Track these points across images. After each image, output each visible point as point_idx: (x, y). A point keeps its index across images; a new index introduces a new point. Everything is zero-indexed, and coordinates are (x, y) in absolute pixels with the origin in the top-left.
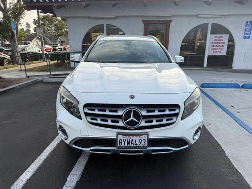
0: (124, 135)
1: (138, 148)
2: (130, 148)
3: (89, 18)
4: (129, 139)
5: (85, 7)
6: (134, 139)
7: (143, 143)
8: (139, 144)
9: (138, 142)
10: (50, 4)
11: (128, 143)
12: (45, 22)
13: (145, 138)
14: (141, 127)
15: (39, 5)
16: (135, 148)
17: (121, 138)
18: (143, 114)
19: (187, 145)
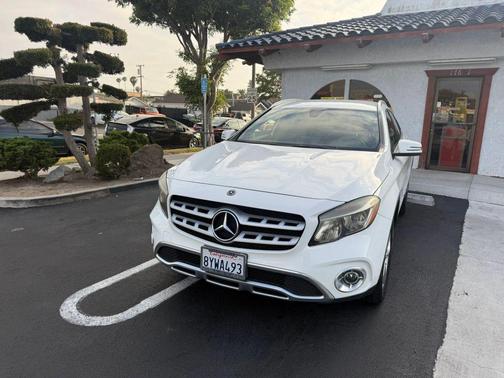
0: (212, 250)
1: (230, 275)
2: (219, 273)
3: (319, 68)
4: (217, 258)
5: (308, 51)
6: (226, 259)
7: (237, 270)
8: (231, 269)
9: (229, 266)
10: (255, 49)
11: (217, 265)
12: (273, 78)
13: (239, 261)
14: (236, 242)
15: (238, 51)
16: (225, 275)
17: (206, 253)
18: (241, 222)
19: (321, 295)
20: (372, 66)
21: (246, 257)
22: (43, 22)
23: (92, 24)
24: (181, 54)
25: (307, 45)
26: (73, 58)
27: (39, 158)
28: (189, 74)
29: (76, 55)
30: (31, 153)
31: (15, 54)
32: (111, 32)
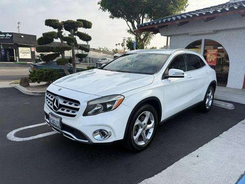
0: (52, 115)
1: (56, 126)
2: (54, 125)
3: (188, 34)
4: (53, 118)
6: (55, 119)
9: (56, 122)
11: (53, 121)
13: (59, 120)
14: (58, 112)
17: (50, 116)
18: (60, 103)
19: (87, 140)
20: (216, 32)
21: (61, 119)
22: (55, 21)
23: (77, 20)
24: (128, 31)
25: (178, 22)
26: (69, 35)
27: (52, 77)
28: (133, 40)
29: (70, 34)
30: (49, 74)
31: (43, 34)
32: (82, 23)
